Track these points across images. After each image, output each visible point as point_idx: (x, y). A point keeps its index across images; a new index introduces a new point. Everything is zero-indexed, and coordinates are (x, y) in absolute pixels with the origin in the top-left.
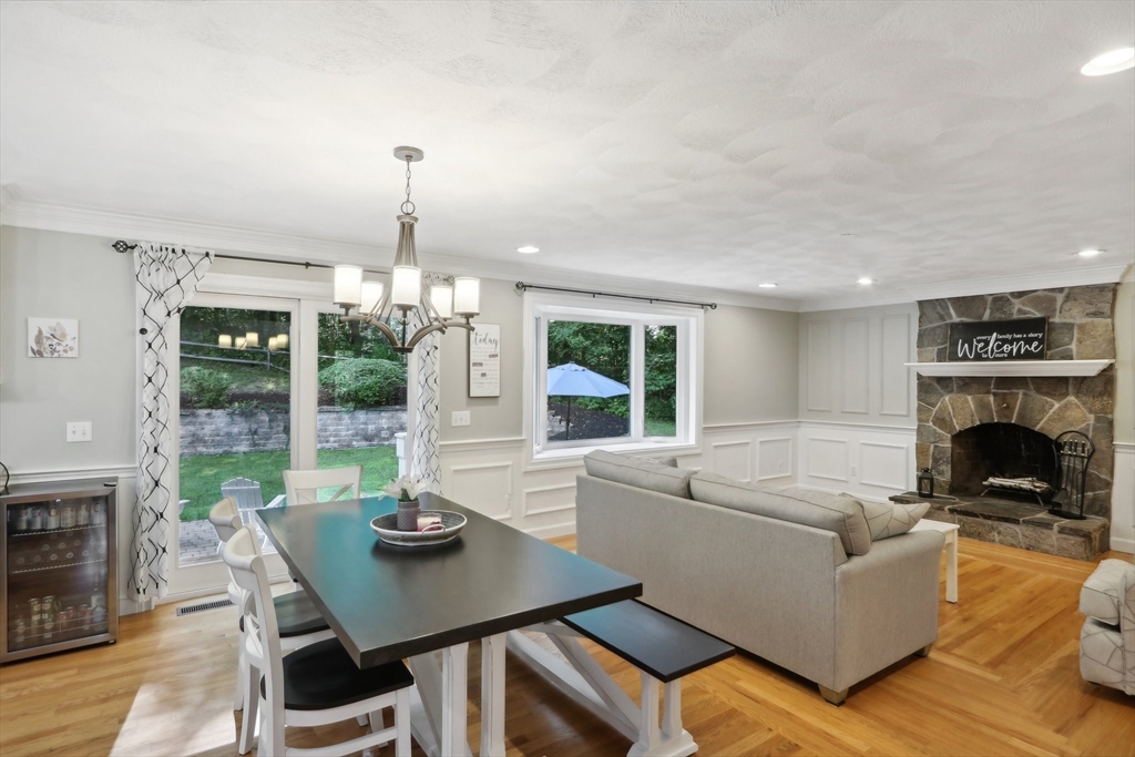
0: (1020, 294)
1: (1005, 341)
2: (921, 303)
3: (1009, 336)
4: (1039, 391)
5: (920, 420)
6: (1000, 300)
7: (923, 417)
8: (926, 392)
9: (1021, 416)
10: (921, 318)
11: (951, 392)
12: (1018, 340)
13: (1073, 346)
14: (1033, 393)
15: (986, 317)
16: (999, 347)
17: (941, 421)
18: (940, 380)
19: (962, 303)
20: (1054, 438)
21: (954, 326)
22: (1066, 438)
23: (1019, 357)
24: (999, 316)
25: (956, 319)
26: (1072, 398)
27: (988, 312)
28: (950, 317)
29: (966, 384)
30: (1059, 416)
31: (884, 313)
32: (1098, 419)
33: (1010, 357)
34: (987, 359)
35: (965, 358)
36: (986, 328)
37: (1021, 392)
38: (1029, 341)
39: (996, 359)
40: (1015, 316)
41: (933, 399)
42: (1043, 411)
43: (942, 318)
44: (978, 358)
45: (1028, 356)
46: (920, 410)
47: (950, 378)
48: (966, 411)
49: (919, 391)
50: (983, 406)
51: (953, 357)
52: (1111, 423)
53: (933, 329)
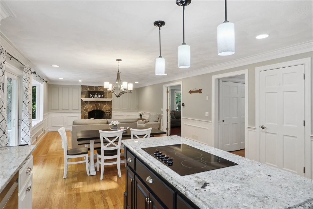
0: (100, 87)
1: (98, 95)
2: (82, 86)
3: (98, 94)
4: (102, 104)
5: (82, 110)
6: (96, 87)
7: (82, 109)
8: (83, 104)
9: (100, 108)
10: (82, 89)
11: (88, 104)
12: (100, 95)
13: (107, 96)
14: (101, 104)
15: (94, 90)
16: (97, 96)
17: (86, 110)
18: (86, 102)
19: (90, 87)
20: (104, 111)
22: (106, 111)
23: (100, 98)
24: (96, 90)
25: (89, 90)
26: (107, 105)
27: (94, 89)
28: (88, 89)
29: (91, 103)
30: (105, 108)
31: (73, 87)
32: (110, 108)
33: (99, 98)
34: (95, 98)
35: (91, 98)
36: (95, 92)
37: (100, 104)
38: (102, 95)
39: (97, 98)
40: (99, 90)
41: (84, 106)
42: (103, 107)
43: (86, 89)
44: (94, 98)
45: (102, 98)
46: (82, 108)
47: (88, 101)
48: (90, 108)
49: (82, 104)
50: (93, 107)
51: (89, 97)
52: (112, 108)
53: (85, 91)
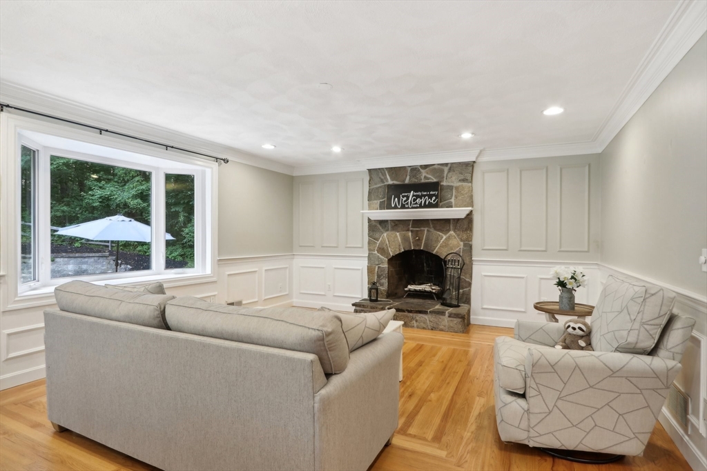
0: (425, 167)
1: (418, 197)
2: (370, 171)
3: (419, 193)
4: (435, 229)
5: (370, 250)
6: (415, 170)
7: (372, 248)
8: (373, 231)
9: (426, 244)
10: (370, 181)
11: (388, 230)
12: (425, 196)
13: (453, 200)
14: (432, 230)
15: (407, 181)
16: (415, 200)
17: (382, 250)
18: (383, 223)
19: (394, 171)
20: (443, 257)
21: (389, 186)
22: (449, 258)
23: (425, 206)
24: (414, 181)
25: (390, 182)
26: (452, 232)
27: (408, 177)
28: (387, 181)
29: (396, 225)
30: (446, 244)
31: (348, 177)
32: (465, 245)
33: (421, 207)
34: (408, 208)
35: (396, 207)
36: (406, 188)
37: (426, 229)
38: (430, 196)
39: (413, 208)
40: (423, 181)
41: (377, 235)
42: (438, 241)
43: (382, 181)
44: (403, 207)
45: (430, 206)
46: (369, 243)
47: (387, 221)
48: (395, 243)
49: (369, 230)
50: (405, 239)
51: (389, 207)
52: (471, 247)
53: (377, 188)
